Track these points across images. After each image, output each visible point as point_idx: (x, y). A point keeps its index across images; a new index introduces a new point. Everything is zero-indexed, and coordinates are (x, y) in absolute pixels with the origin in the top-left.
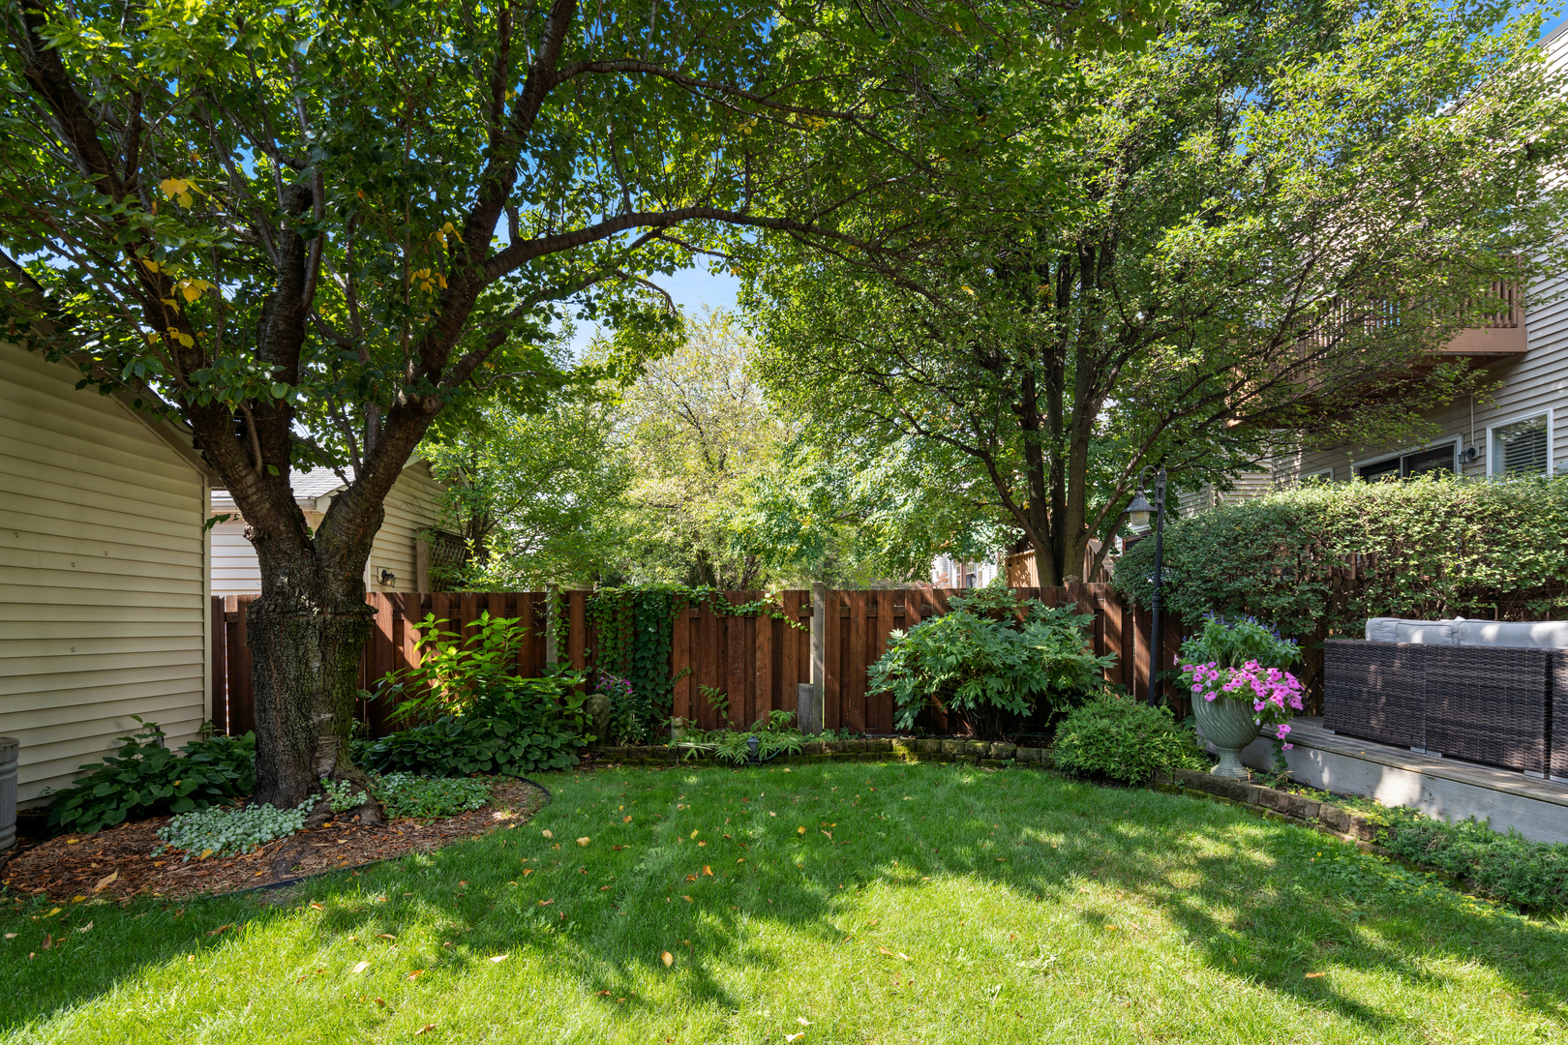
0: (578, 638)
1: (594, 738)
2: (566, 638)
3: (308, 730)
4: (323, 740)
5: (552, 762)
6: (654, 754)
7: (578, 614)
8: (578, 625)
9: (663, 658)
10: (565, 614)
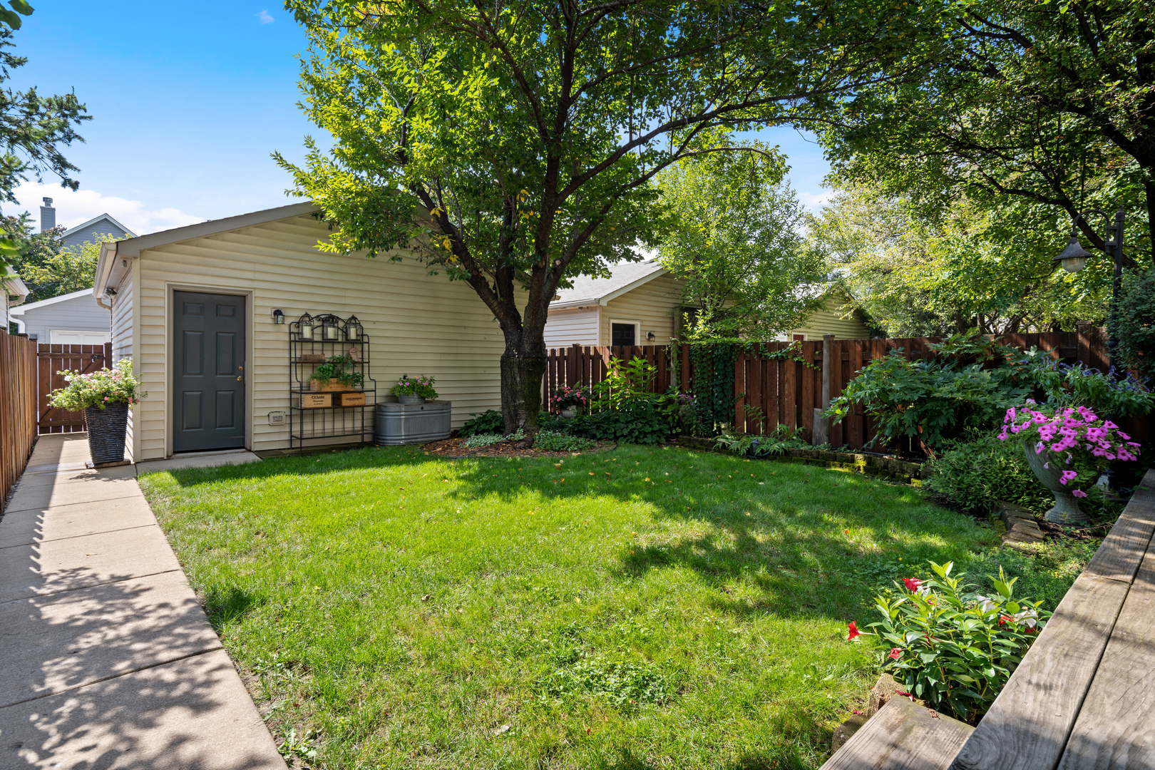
0: (686, 372)
1: (680, 430)
2: (680, 371)
3: (514, 406)
4: (520, 412)
5: (645, 439)
6: (702, 443)
7: (686, 357)
8: (686, 365)
9: (728, 386)
10: (679, 356)
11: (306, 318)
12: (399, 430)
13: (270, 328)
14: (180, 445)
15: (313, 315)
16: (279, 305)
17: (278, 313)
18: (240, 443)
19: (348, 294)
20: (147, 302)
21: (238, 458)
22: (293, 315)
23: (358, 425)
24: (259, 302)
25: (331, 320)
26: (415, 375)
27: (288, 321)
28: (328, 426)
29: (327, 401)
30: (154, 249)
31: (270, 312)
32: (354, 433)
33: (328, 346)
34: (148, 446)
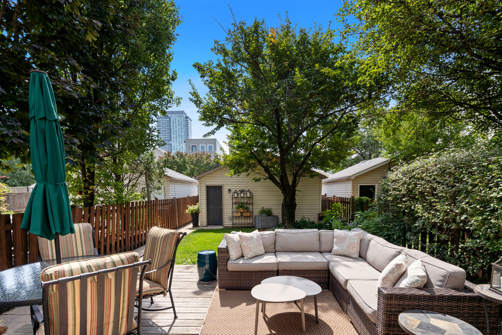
2: (353, 209)
3: (284, 219)
4: (286, 221)
10: (353, 203)
11: (236, 192)
12: (259, 224)
13: (228, 194)
14: (209, 224)
15: (237, 190)
16: (230, 188)
17: (229, 190)
18: (221, 224)
19: (248, 183)
20: (201, 190)
21: (221, 227)
22: (233, 190)
23: (251, 221)
24: (225, 188)
25: (242, 191)
26: (266, 207)
27: (232, 192)
28: (243, 221)
29: (239, 214)
30: (202, 177)
31: (228, 190)
32: (250, 224)
33: (243, 199)
34: (203, 223)
